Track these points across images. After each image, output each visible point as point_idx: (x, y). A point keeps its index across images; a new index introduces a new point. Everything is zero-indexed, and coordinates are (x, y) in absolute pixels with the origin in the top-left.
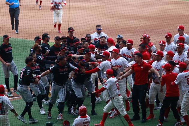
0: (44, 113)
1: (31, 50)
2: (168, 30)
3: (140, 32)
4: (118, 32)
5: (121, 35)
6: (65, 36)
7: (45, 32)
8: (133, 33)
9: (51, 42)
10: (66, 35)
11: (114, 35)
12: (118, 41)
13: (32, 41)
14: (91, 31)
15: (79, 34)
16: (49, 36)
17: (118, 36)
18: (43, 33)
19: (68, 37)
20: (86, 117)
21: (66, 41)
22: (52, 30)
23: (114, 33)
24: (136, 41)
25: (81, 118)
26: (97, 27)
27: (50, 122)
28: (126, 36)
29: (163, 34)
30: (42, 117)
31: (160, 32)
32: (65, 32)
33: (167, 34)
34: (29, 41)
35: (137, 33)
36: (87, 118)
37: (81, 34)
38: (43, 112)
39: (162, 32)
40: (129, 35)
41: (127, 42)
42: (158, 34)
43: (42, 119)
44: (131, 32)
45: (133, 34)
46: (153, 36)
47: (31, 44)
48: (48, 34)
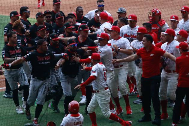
0: (22, 112)
1: (4, 30)
2: (186, 2)
3: (149, 4)
4: (119, 4)
5: (123, 9)
6: (49, 10)
7: (23, 5)
8: (140, 5)
9: (31, 18)
10: (50, 8)
11: (115, 8)
12: (119, 16)
13: (5, 17)
14: (84, 3)
15: (69, 7)
16: (28, 10)
17: (119, 10)
18: (20, 5)
19: (53, 11)
20: (79, 115)
21: (50, 17)
22: (33, 2)
23: (115, 6)
24: (143, 16)
25: (71, 117)
26: (98, 3)
27: (29, 124)
28: (131, 10)
29: (179, 7)
30: (19, 117)
31: (175, 4)
32: (50, 5)
33: (183, 8)
34: (2, 17)
35: (145, 5)
36: (79, 117)
37: (70, 8)
38: (20, 111)
39: (178, 4)
40: (134, 9)
41: (130, 17)
42: (172, 7)
43: (19, 120)
44: (138, 4)
45: (139, 7)
46: (166, 10)
47: (5, 20)
48: (28, 8)
